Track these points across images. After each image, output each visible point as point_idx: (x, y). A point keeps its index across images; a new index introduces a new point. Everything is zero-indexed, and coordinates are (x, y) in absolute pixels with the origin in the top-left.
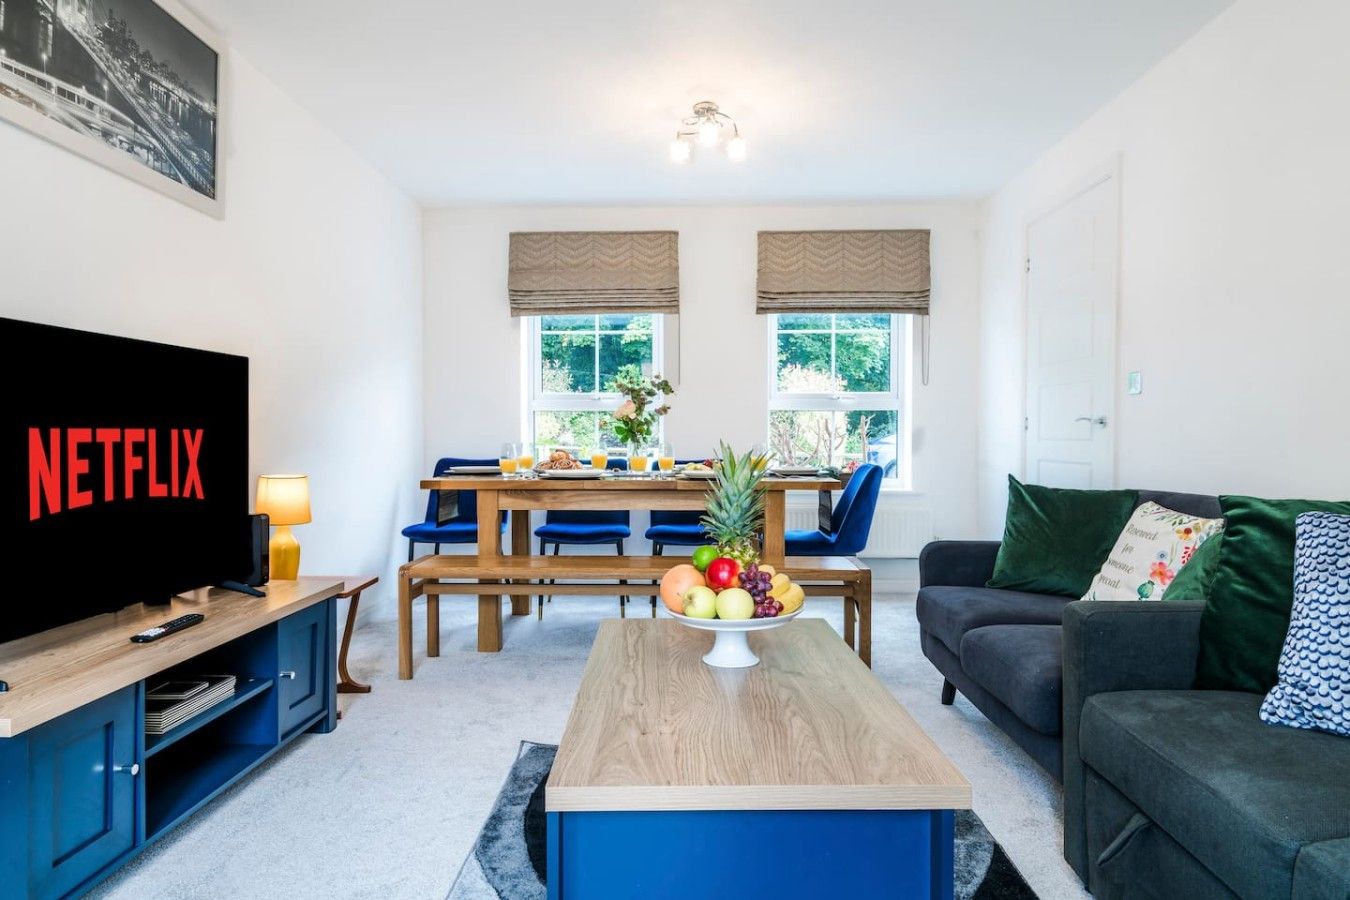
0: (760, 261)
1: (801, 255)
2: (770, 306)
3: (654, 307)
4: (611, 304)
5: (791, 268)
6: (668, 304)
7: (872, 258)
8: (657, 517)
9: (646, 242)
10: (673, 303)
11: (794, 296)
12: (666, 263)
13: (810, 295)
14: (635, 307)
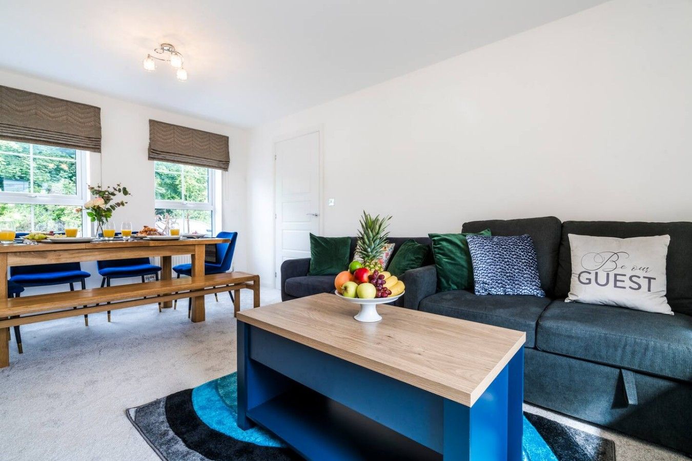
0: (150, 134)
1: (172, 135)
2: (156, 157)
3: (83, 147)
4: (51, 140)
5: (168, 141)
6: (93, 147)
7: (205, 143)
8: (101, 264)
9: (77, 109)
10: (97, 147)
11: (169, 154)
12: (92, 123)
13: (177, 155)
14: (69, 145)
